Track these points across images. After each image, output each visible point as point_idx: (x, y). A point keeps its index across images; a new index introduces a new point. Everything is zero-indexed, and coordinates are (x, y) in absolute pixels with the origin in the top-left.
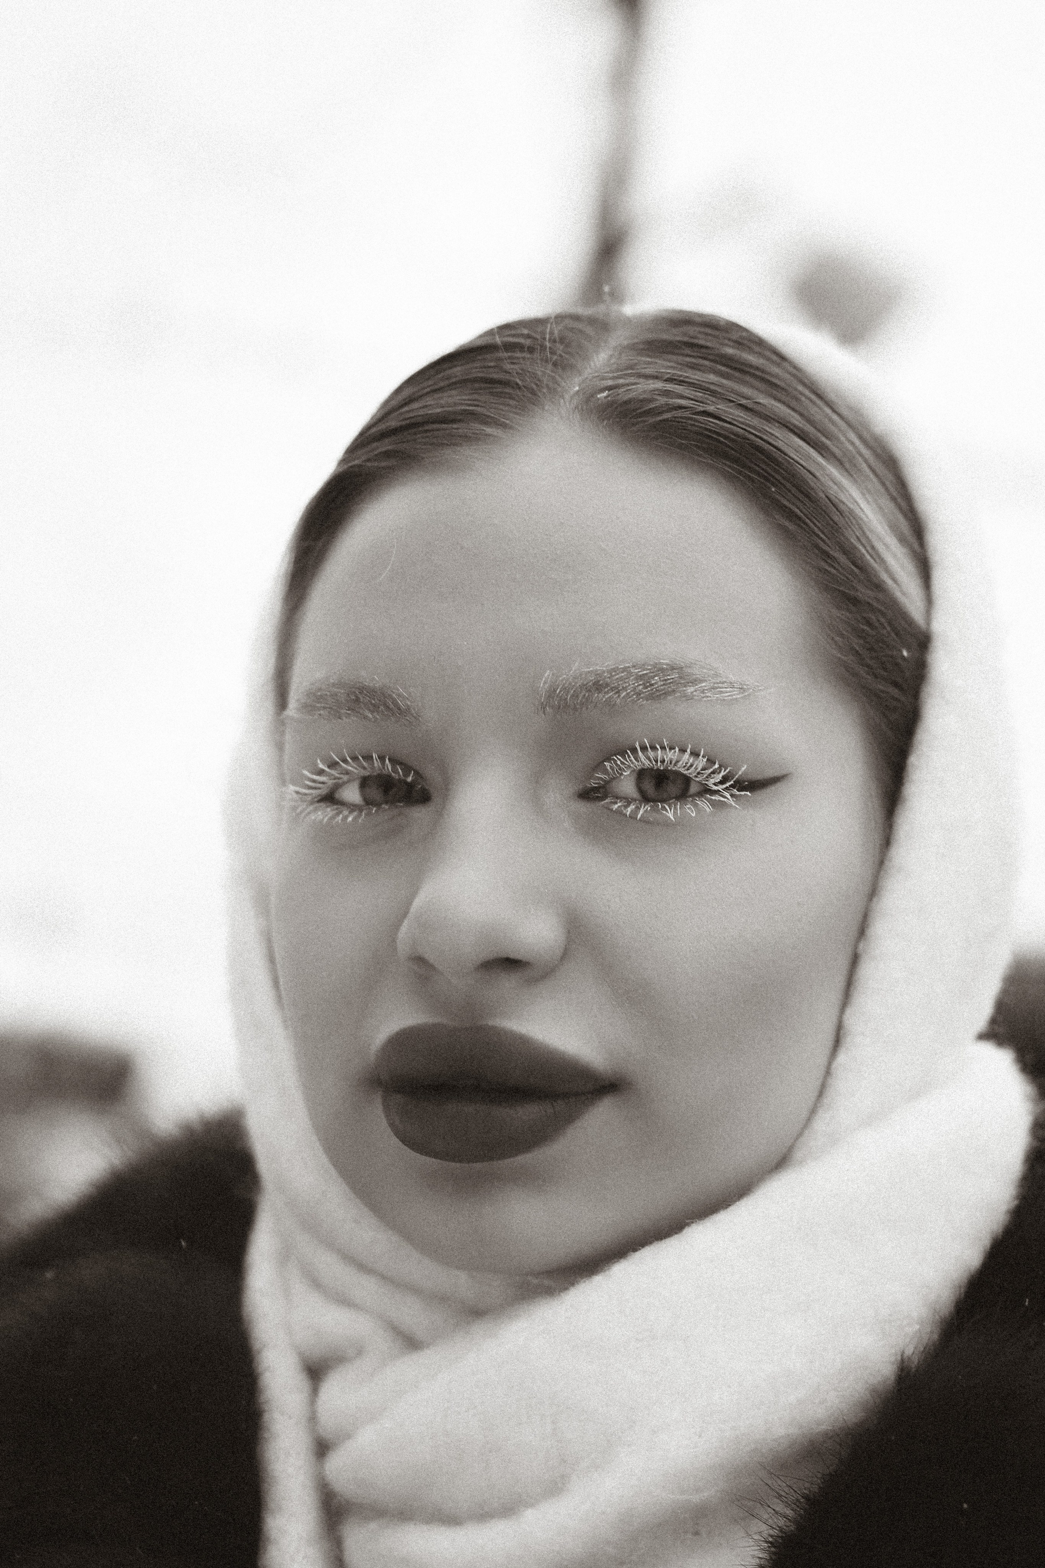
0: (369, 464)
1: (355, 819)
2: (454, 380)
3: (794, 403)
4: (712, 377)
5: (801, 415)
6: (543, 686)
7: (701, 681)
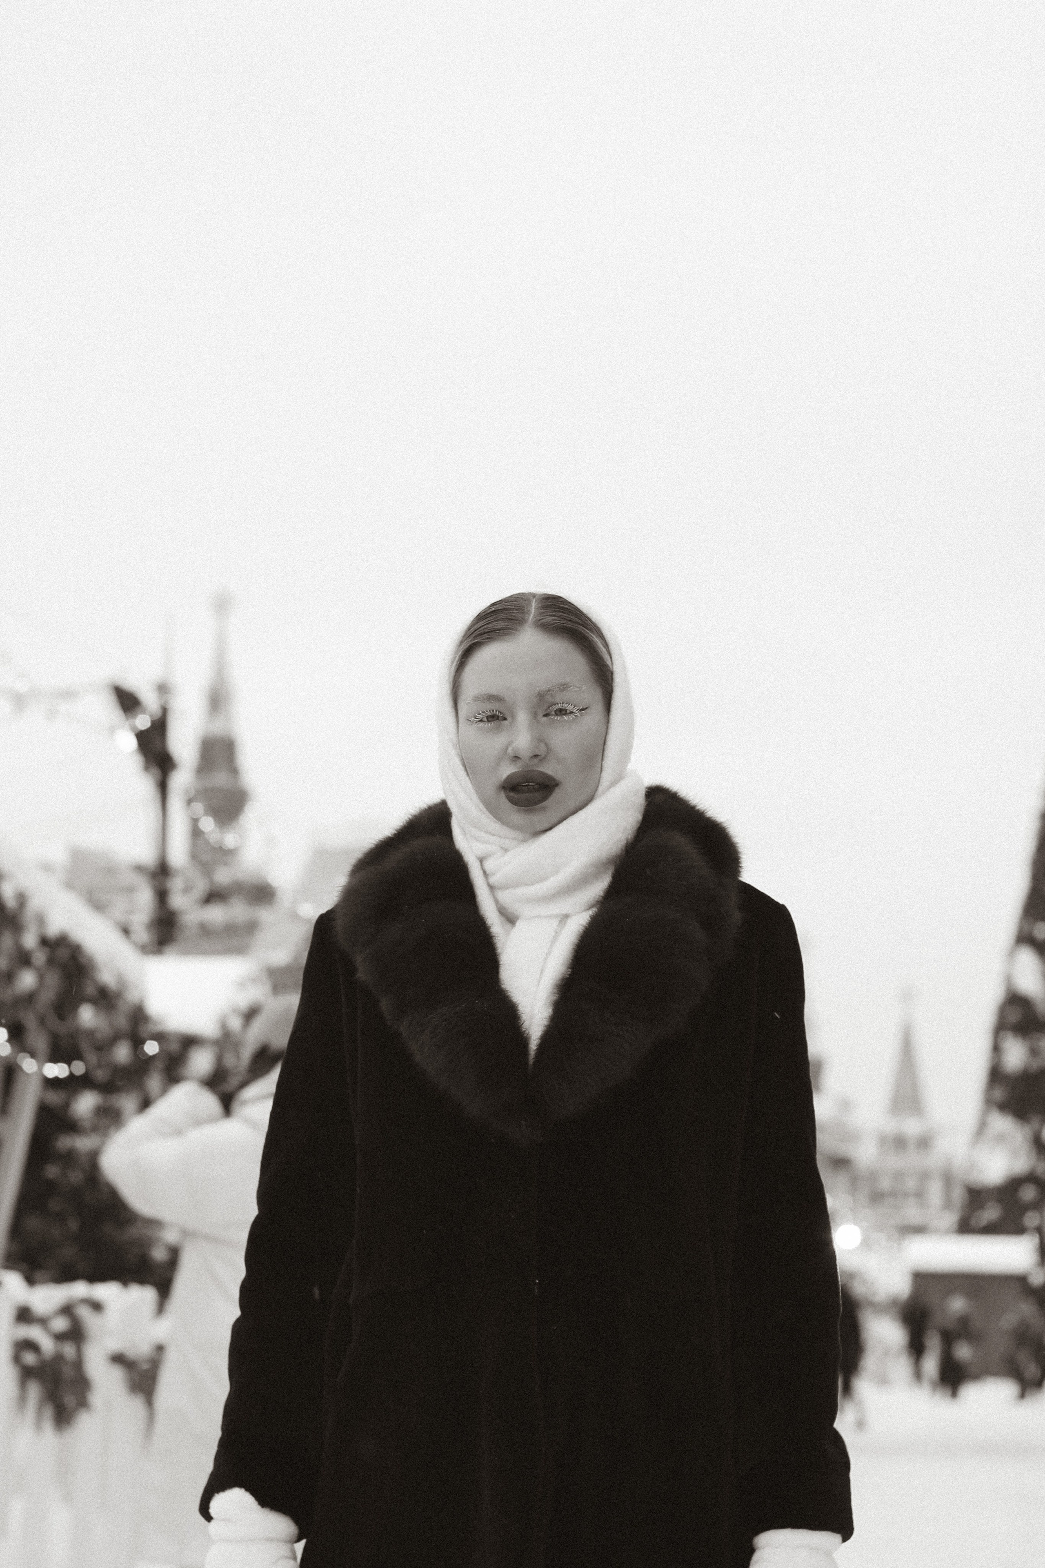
6: (536, 692)
7: (569, 687)
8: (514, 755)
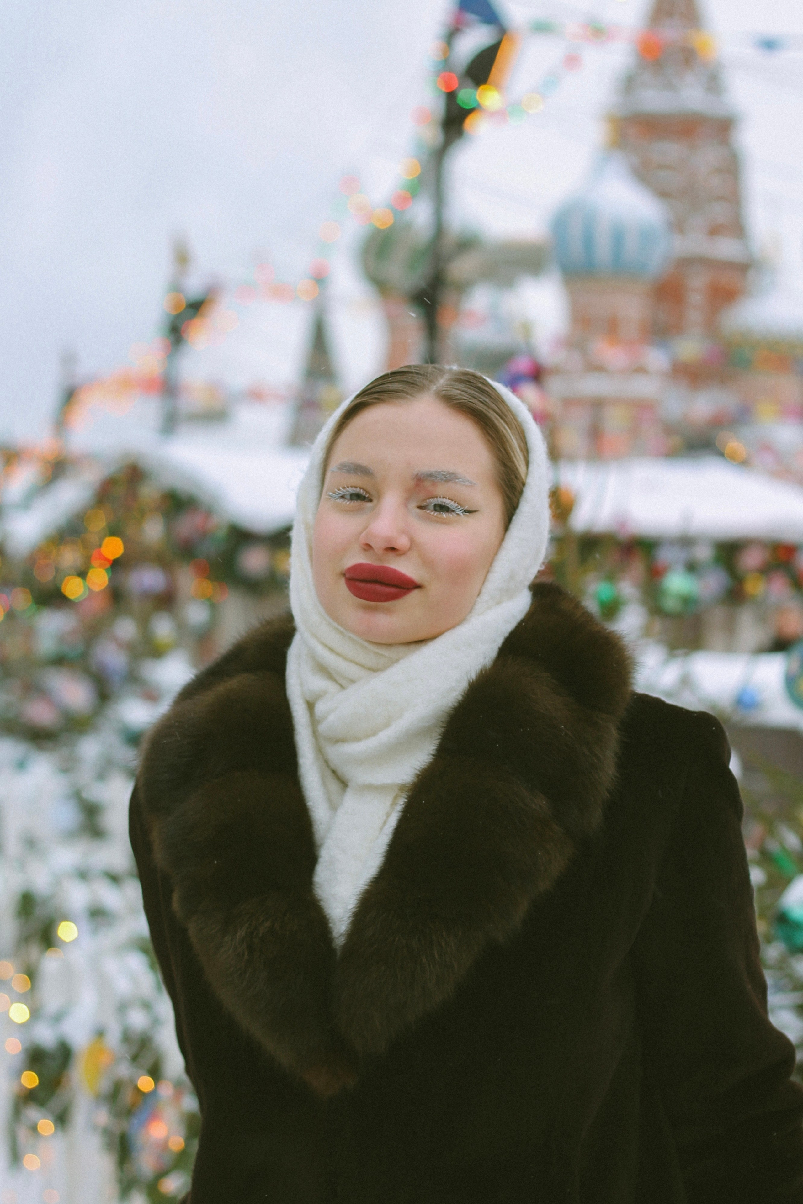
0: (369, 400)
1: (350, 503)
2: (397, 380)
3: (496, 404)
4: (473, 392)
5: (498, 408)
6: (415, 472)
7: (460, 479)
8: (365, 542)
